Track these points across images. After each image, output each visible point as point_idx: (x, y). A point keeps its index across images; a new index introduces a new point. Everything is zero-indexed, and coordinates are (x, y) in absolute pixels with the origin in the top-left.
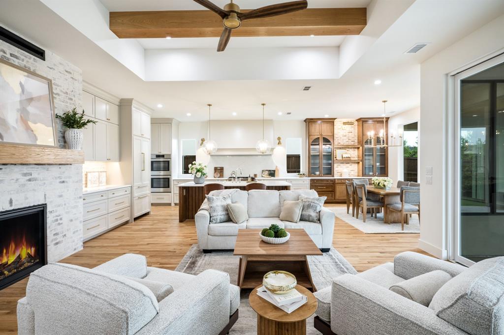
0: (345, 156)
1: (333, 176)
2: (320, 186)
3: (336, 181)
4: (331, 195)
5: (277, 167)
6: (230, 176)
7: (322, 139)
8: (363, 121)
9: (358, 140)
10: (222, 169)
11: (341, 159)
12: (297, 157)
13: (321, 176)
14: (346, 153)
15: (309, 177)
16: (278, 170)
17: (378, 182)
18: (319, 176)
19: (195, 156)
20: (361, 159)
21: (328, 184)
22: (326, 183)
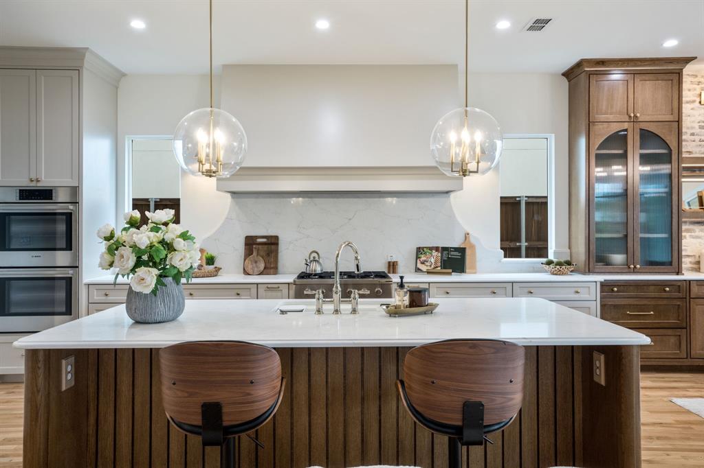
1: (680, 272)
2: (633, 307)
3: (694, 288)
4: (673, 340)
5: (467, 235)
6: (303, 269)
7: (638, 138)
10: (272, 243)
12: (538, 206)
13: (635, 271)
15: (589, 270)
16: (473, 247)
18: (626, 269)
19: (179, 200)
21: (665, 302)
22: (657, 295)
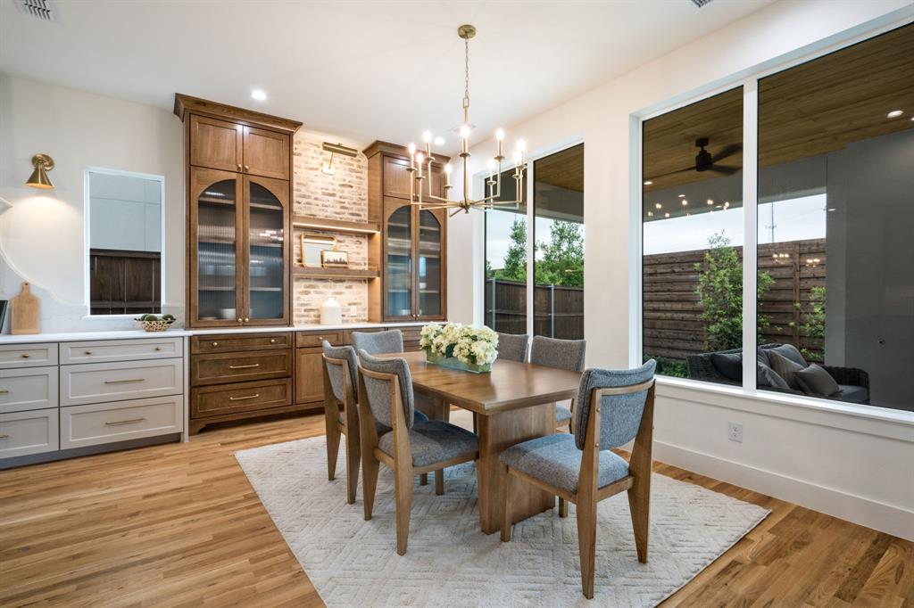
0: (330, 256)
1: (290, 324)
2: (233, 361)
3: (300, 339)
4: (278, 389)
5: (24, 286)
7: (248, 190)
8: (385, 155)
9: (369, 211)
11: (319, 265)
13: (244, 325)
14: (335, 250)
15: (189, 326)
16: (35, 301)
17: (446, 343)
18: (234, 323)
20: (378, 267)
21: (271, 353)
22: (262, 347)
